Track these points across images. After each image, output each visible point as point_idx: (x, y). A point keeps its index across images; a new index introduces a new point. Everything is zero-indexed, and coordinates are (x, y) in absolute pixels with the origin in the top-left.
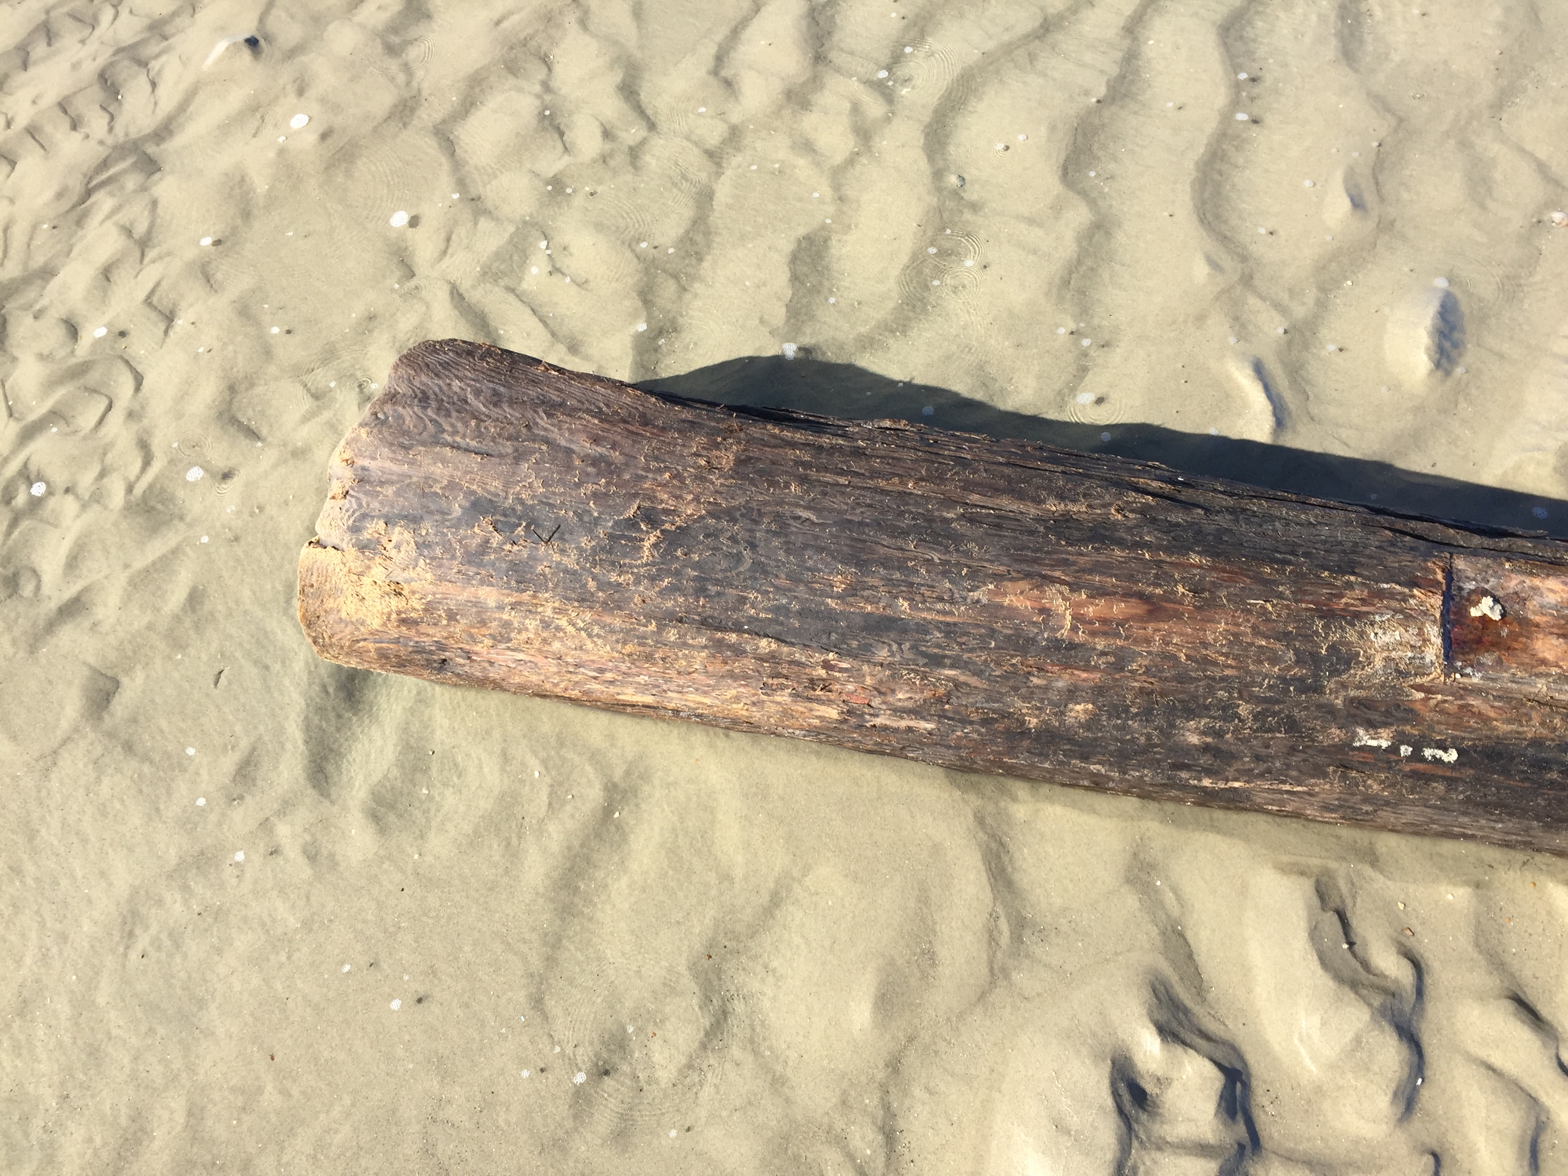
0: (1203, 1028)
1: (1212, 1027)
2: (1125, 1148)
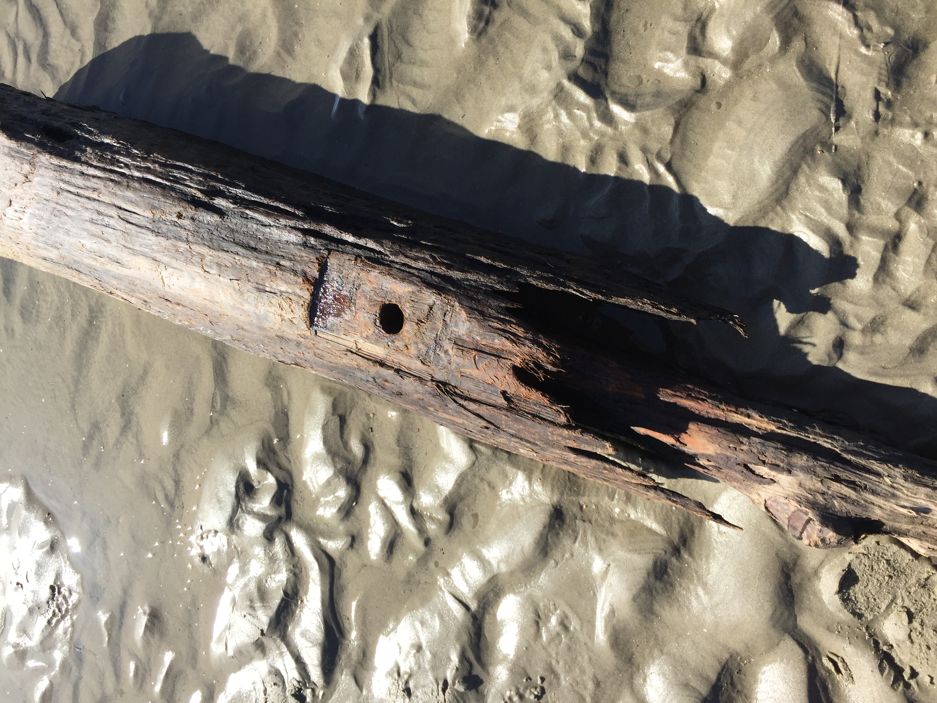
0: (280, 462)
1: (284, 462)
2: (234, 512)
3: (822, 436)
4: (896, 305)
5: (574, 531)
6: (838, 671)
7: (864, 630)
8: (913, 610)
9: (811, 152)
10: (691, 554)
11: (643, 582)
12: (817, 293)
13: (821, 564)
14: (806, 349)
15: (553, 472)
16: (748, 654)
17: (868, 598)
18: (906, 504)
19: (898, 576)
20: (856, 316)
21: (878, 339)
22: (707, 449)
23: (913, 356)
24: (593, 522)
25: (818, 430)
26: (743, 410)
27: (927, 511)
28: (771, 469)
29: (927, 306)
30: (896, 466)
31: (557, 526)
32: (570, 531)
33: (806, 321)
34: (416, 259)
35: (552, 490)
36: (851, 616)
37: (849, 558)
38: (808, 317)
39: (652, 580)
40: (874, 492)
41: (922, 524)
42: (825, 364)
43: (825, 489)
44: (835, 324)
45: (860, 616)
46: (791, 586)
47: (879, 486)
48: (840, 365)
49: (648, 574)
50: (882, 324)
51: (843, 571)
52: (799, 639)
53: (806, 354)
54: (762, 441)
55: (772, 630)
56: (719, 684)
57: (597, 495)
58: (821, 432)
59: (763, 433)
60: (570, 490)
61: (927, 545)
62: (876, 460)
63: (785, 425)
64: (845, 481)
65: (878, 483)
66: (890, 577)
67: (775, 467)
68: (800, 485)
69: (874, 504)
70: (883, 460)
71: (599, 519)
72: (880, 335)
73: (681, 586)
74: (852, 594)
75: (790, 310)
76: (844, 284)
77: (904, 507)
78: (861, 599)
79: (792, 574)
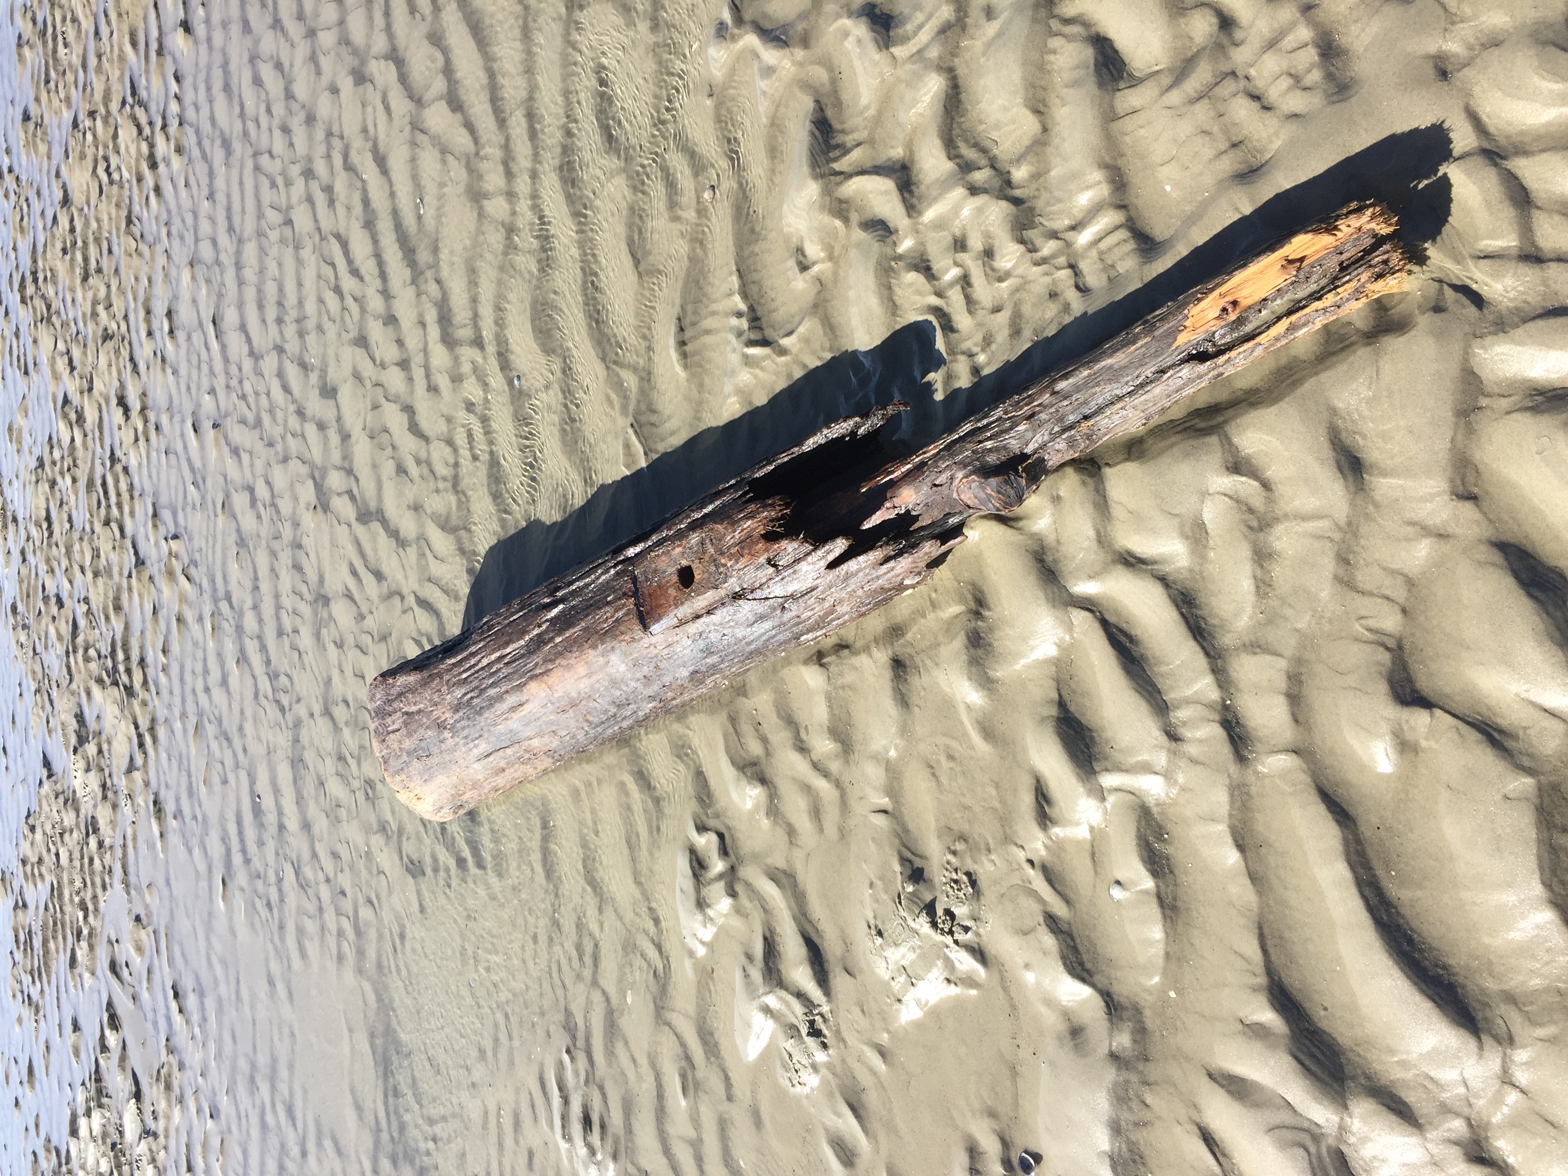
3: (966, 427)
9: (892, 269)
22: (911, 500)
26: (919, 452)
34: (682, 521)
39: (972, 651)
54: (937, 460)
58: (963, 424)
63: (945, 438)
67: (948, 469)
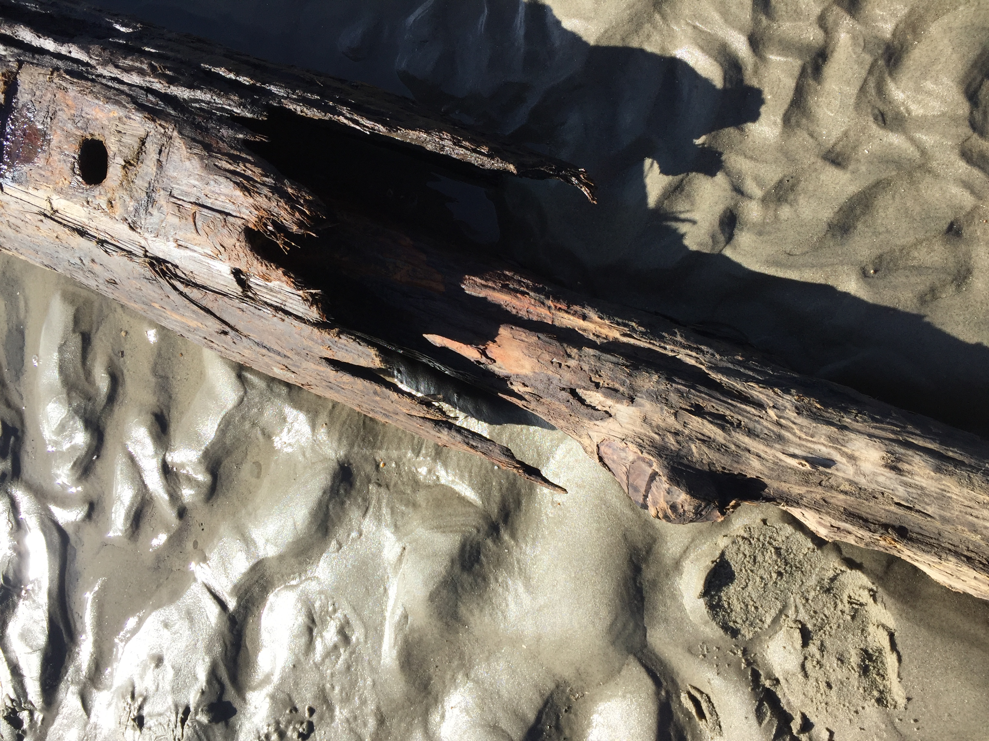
1: (14, 398)
3: (684, 347)
4: (813, 159)
5: (365, 500)
6: (702, 715)
7: (740, 653)
8: (810, 626)
10: (513, 536)
11: (444, 573)
12: (703, 144)
13: (685, 552)
14: (683, 228)
15: (344, 414)
16: (580, 683)
17: (747, 606)
18: (798, 452)
19: (791, 574)
20: (757, 180)
21: (785, 212)
22: (523, 367)
23: (833, 235)
24: (391, 487)
25: (679, 338)
26: (577, 308)
27: (828, 463)
28: (606, 395)
29: (858, 161)
30: (787, 391)
31: (342, 491)
32: (360, 500)
33: (687, 188)
34: (128, 70)
35: (340, 439)
36: (721, 632)
37: (723, 543)
38: (690, 182)
39: (457, 569)
40: (751, 433)
41: (820, 484)
42: (706, 251)
43: (679, 427)
44: (725, 190)
45: (735, 633)
46: (640, 583)
47: (759, 424)
48: (728, 252)
49: (453, 561)
50: (792, 190)
51: (713, 562)
52: (649, 664)
53: (682, 236)
54: (597, 353)
55: (611, 648)
56: (539, 726)
57: (398, 448)
58: (683, 341)
59: (602, 343)
60: (363, 440)
61: (828, 520)
62: (758, 382)
63: (633, 330)
64: (711, 414)
65: (757, 418)
66: (780, 574)
67: (612, 392)
68: (645, 420)
69: (749, 451)
70: (768, 383)
71: (399, 482)
72: (789, 206)
73: (497, 580)
74: (725, 598)
75: (664, 171)
76: (742, 130)
77: (794, 456)
78: (737, 606)
79: (644, 566)
